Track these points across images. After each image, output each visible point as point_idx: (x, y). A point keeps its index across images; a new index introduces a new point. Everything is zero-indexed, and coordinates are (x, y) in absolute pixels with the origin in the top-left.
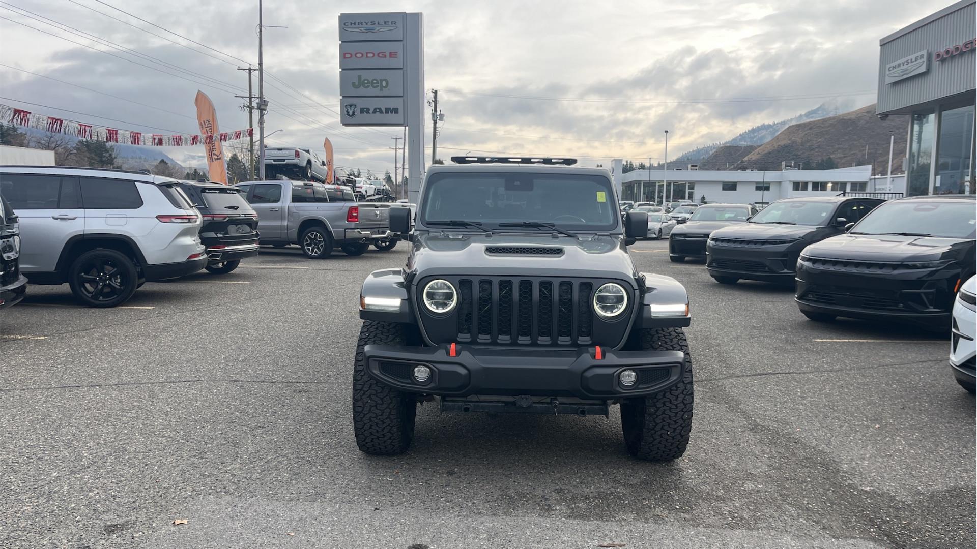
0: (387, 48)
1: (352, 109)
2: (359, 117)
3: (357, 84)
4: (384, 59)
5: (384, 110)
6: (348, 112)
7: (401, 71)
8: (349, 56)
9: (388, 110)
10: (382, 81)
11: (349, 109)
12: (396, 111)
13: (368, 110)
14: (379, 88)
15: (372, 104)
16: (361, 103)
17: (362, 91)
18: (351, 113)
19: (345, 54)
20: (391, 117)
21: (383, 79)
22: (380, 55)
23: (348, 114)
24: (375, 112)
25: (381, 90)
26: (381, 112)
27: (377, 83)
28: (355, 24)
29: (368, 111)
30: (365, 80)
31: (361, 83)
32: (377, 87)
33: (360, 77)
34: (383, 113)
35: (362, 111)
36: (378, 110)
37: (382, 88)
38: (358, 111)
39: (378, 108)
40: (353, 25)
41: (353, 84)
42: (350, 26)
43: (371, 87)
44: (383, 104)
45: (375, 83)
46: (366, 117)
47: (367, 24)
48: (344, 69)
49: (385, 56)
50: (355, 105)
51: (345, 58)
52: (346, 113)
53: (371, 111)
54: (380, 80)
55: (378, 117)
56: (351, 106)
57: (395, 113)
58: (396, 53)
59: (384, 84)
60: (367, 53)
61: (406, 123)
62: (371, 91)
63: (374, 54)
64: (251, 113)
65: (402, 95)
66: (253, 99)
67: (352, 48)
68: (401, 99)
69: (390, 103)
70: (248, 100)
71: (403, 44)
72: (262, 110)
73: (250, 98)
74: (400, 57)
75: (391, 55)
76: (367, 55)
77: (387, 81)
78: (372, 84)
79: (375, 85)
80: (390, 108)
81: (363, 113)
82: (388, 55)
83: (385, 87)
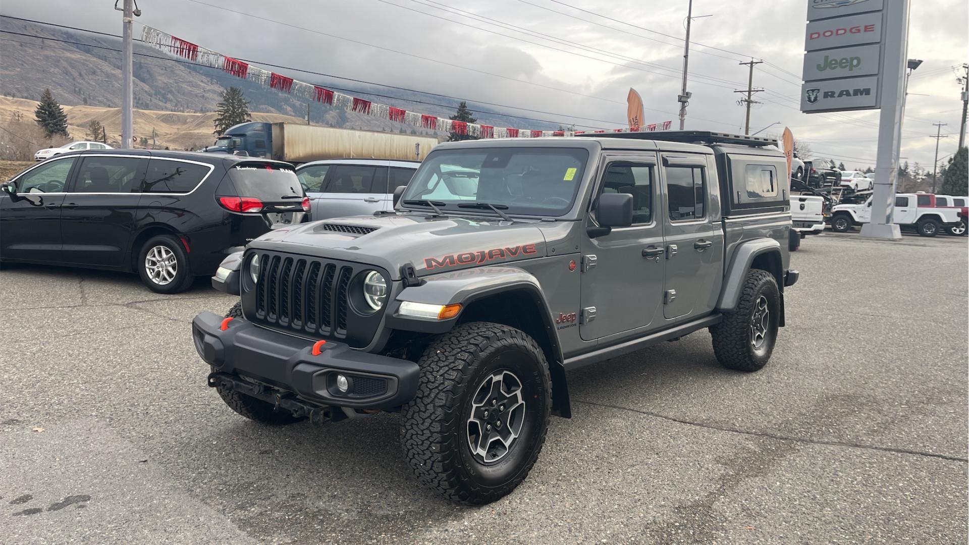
0: (861, 20)
1: (815, 94)
2: (822, 102)
3: (822, 65)
4: (858, 34)
5: (852, 93)
6: (809, 98)
7: (878, 46)
8: (816, 36)
9: (856, 92)
10: (852, 59)
11: (811, 94)
12: (867, 92)
13: (833, 93)
14: (848, 68)
15: (836, 87)
16: (825, 87)
17: (828, 73)
18: (812, 99)
19: (812, 34)
20: (861, 100)
21: (854, 57)
22: (853, 31)
23: (810, 100)
24: (841, 95)
25: (851, 69)
26: (848, 94)
27: (847, 62)
29: (832, 95)
30: (832, 61)
31: (828, 64)
32: (847, 66)
33: (826, 58)
34: (850, 95)
35: (826, 95)
36: (845, 93)
37: (852, 67)
38: (821, 95)
39: (845, 91)
40: (824, 2)
41: (819, 66)
42: (820, 3)
43: (838, 68)
44: (852, 85)
45: (844, 63)
46: (830, 103)
48: (810, 50)
49: (859, 31)
50: (819, 90)
51: (811, 38)
52: (807, 99)
53: (836, 95)
54: (851, 58)
55: (845, 101)
56: (813, 91)
57: (866, 94)
58: (873, 25)
59: (855, 62)
60: (838, 30)
61: (878, 104)
62: (839, 72)
63: (845, 30)
64: (749, 107)
65: (876, 73)
66: (752, 93)
67: (821, 26)
68: (875, 78)
69: (861, 84)
70: (747, 94)
71: (883, 15)
72: (684, 102)
73: (750, 92)
74: (878, 28)
75: (866, 29)
76: (837, 32)
77: (859, 59)
78: (841, 64)
79: (844, 65)
80: (860, 90)
81: (827, 97)
82: (862, 29)
83: (855, 66)
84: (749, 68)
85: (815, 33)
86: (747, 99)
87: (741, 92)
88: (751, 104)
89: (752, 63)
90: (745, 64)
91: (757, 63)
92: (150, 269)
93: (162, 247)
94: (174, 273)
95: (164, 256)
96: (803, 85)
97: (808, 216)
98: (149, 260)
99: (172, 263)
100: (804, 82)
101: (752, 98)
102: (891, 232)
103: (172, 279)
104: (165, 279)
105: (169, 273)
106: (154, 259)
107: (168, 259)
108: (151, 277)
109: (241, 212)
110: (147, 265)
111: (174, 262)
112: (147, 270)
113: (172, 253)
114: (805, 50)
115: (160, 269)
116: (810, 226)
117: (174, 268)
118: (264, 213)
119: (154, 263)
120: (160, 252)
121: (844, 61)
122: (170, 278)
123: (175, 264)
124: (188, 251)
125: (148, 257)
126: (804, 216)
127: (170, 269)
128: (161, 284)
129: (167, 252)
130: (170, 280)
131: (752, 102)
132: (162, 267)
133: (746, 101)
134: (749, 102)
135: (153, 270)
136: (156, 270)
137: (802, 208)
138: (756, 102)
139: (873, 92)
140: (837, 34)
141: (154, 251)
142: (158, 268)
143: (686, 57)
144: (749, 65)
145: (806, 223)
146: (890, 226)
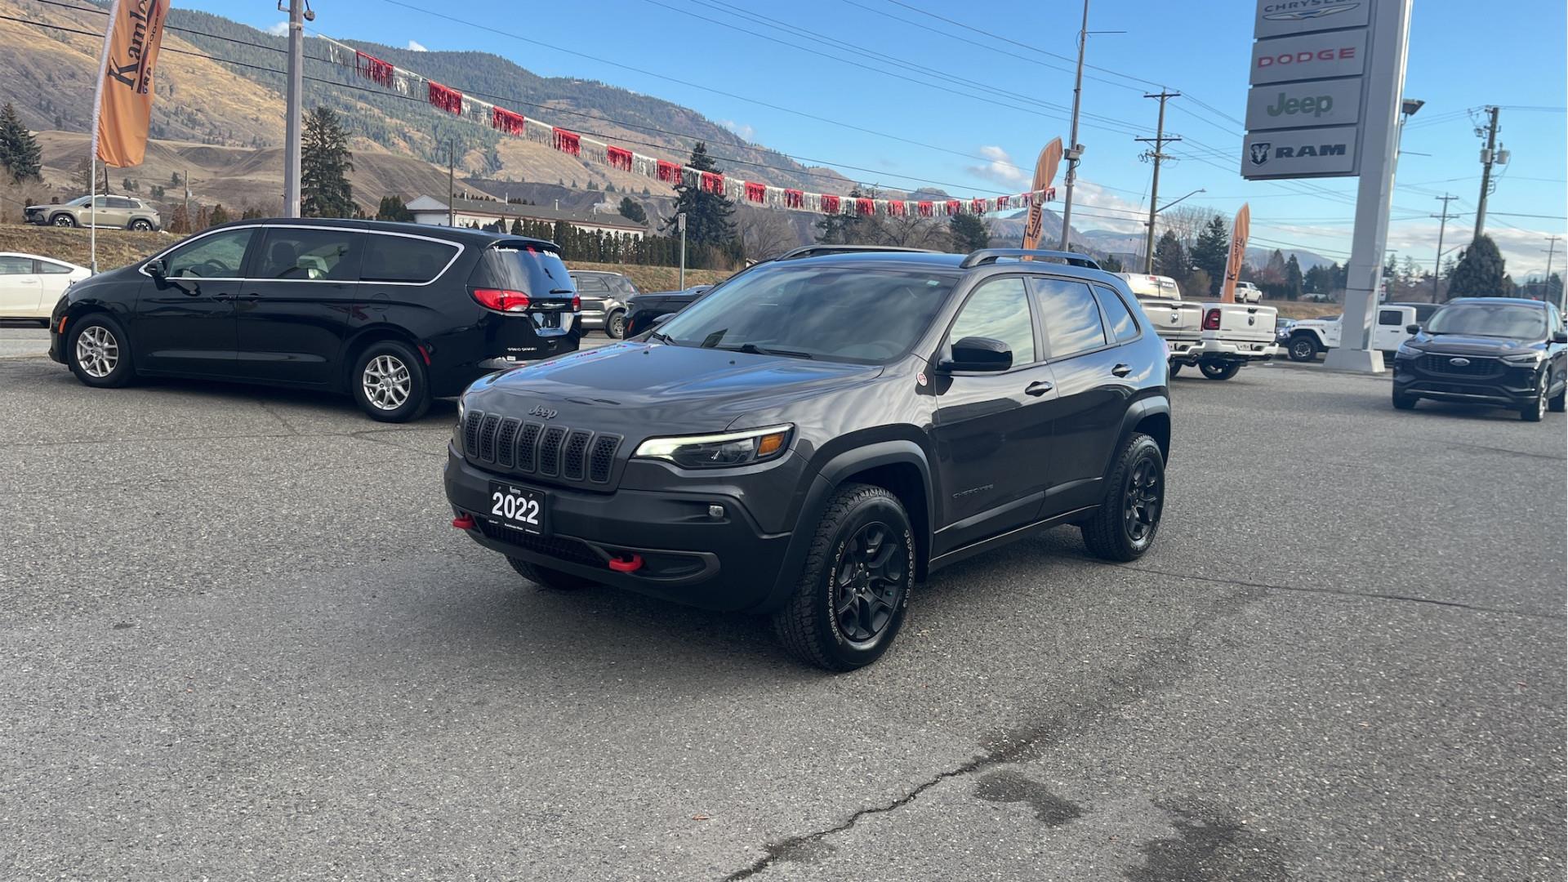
0: (1338, 41)
1: (1263, 151)
2: (1274, 164)
3: (1275, 108)
4: (1330, 61)
5: (1318, 150)
6: (1254, 157)
7: (1358, 81)
9: (1326, 150)
10: (1320, 99)
11: (1257, 151)
12: (1341, 150)
13: (1290, 150)
14: (1314, 112)
15: (1296, 140)
16: (1279, 140)
17: (1284, 120)
18: (1259, 159)
19: (1261, 59)
20: (1331, 162)
21: (1323, 95)
22: (1323, 56)
23: (1255, 160)
24: (1302, 153)
25: (1317, 115)
26: (1312, 152)
27: (1312, 103)
28: (1284, 7)
29: (1289, 152)
30: (1291, 100)
31: (1284, 106)
32: (1311, 110)
33: (1282, 95)
34: (1316, 155)
35: (1280, 153)
37: (1319, 111)
38: (1271, 153)
39: (1309, 147)
40: (1281, 10)
41: (1270, 109)
42: (1274, 11)
43: (1299, 112)
44: (1318, 139)
45: (1308, 105)
46: (1285, 164)
47: (1305, 4)
48: (1257, 84)
49: (1332, 57)
50: (1269, 144)
51: (1260, 65)
52: (1251, 158)
53: (1295, 153)
54: (1318, 98)
55: (1307, 162)
56: (1260, 146)
58: (1353, 48)
59: (1324, 104)
60: (1300, 54)
61: (1356, 169)
62: (1300, 119)
63: (1311, 55)
64: (1157, 165)
65: (1355, 121)
66: (1163, 143)
67: (1275, 48)
68: (1353, 129)
69: (1331, 137)
70: (1154, 143)
71: (1368, 33)
72: (1072, 160)
73: (1159, 140)
74: (1360, 53)
75: (1343, 54)
76: (1299, 57)
77: (1330, 100)
78: (1302, 106)
79: (1307, 108)
80: (1330, 146)
81: (1281, 157)
82: (1337, 54)
83: (1324, 110)
84: (1159, 104)
86: (1155, 151)
87: (1145, 140)
88: (1161, 161)
89: (1163, 96)
90: (1153, 96)
91: (1171, 96)
92: (369, 388)
93: (388, 357)
94: (406, 394)
95: (391, 370)
96: (1245, 136)
97: (1259, 334)
98: (368, 375)
99: (402, 380)
100: (1246, 133)
101: (1163, 151)
102: (1369, 362)
103: (403, 402)
104: (391, 402)
105: (397, 393)
106: (376, 374)
107: (397, 375)
108: (371, 399)
109: (503, 311)
110: (365, 383)
111: (405, 379)
112: (366, 389)
113: (403, 366)
114: (1250, 84)
115: (385, 388)
116: (1259, 349)
117: (405, 386)
118: (529, 312)
119: (375, 380)
120: (384, 364)
121: (1308, 102)
122: (400, 400)
123: (407, 381)
124: (428, 363)
125: (367, 371)
126: (1253, 334)
127: (400, 388)
128: (385, 408)
129: (396, 365)
130: (399, 404)
131: (1163, 157)
132: (388, 385)
133: (1153, 154)
134: (1158, 157)
135: (374, 390)
136: (379, 389)
137: (1251, 322)
138: (1169, 158)
139: (1349, 150)
140: (1299, 61)
141: (376, 363)
142: (382, 386)
143: (1077, 91)
144: (1160, 98)
145: (1255, 345)
146: (1368, 353)
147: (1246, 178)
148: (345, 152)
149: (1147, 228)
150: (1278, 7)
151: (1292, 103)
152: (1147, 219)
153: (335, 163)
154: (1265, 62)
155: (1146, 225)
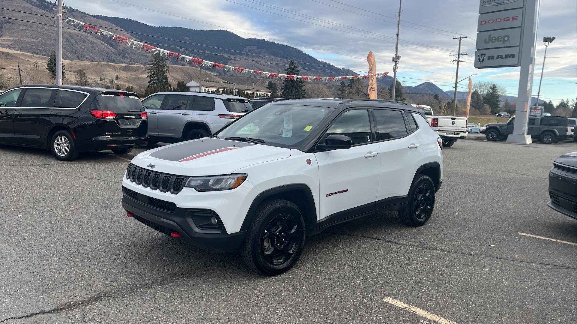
0: (511, 13)
1: (483, 57)
2: (487, 62)
3: (487, 40)
5: (504, 57)
6: (479, 59)
7: (519, 29)
9: (507, 56)
10: (505, 37)
11: (480, 57)
12: (513, 56)
13: (493, 57)
14: (502, 41)
15: (495, 53)
16: (489, 53)
17: (491, 45)
18: (481, 60)
19: (482, 22)
20: (509, 61)
21: (506, 35)
22: (506, 19)
23: (480, 61)
24: (498, 58)
25: (504, 43)
26: (502, 57)
27: (502, 38)
29: (493, 58)
30: (493, 37)
31: (491, 39)
32: (501, 41)
33: (490, 36)
35: (489, 58)
37: (504, 41)
38: (486, 58)
39: (500, 55)
40: (489, 2)
41: (485, 41)
42: (487, 3)
43: (497, 42)
44: (504, 52)
45: (500, 39)
46: (491, 62)
48: (480, 31)
49: (509, 20)
50: (485, 55)
51: (481, 24)
52: (478, 60)
53: (495, 58)
54: (504, 36)
55: (500, 61)
56: (482, 55)
58: (517, 16)
59: (506, 38)
60: (496, 19)
61: (519, 64)
62: (497, 44)
63: (501, 19)
64: (458, 64)
65: (519, 45)
66: (460, 56)
67: (487, 17)
68: (518, 48)
69: (509, 51)
70: (457, 56)
71: (523, 10)
72: (396, 62)
73: (459, 55)
74: (520, 19)
75: (514, 19)
77: (508, 36)
78: (498, 39)
79: (500, 40)
80: (509, 55)
81: (490, 59)
82: (511, 19)
83: (506, 41)
84: (459, 41)
85: (483, 21)
86: (457, 59)
87: (453, 55)
88: (460, 63)
89: (460, 38)
90: (456, 38)
91: (463, 38)
92: (56, 148)
93: (62, 136)
94: (68, 150)
95: (63, 141)
96: (476, 52)
97: (457, 128)
98: (56, 143)
99: (67, 145)
100: (476, 50)
101: (460, 59)
102: (524, 139)
104: (64, 153)
105: (66, 150)
106: (58, 143)
107: (66, 143)
108: (57, 152)
109: (103, 118)
110: (55, 146)
112: (55, 148)
113: (67, 139)
114: (478, 31)
115: (62, 148)
116: (458, 134)
117: (68, 148)
118: (116, 119)
119: (58, 145)
120: (61, 139)
121: (500, 38)
122: (66, 152)
124: (75, 138)
125: (55, 141)
126: (455, 128)
127: (66, 148)
128: (62, 155)
129: (65, 139)
130: (66, 154)
131: (461, 61)
133: (456, 60)
134: (458, 62)
135: (58, 148)
136: (60, 148)
138: (463, 62)
139: (516, 56)
140: (496, 22)
141: (58, 139)
142: (60, 147)
143: (398, 35)
144: (459, 39)
145: (456, 133)
146: (524, 136)
147: (476, 68)
148: (166, 66)
149: (454, 89)
150: (488, 1)
151: (494, 38)
152: (454, 85)
153: (162, 70)
154: (483, 23)
155: (453, 87)
